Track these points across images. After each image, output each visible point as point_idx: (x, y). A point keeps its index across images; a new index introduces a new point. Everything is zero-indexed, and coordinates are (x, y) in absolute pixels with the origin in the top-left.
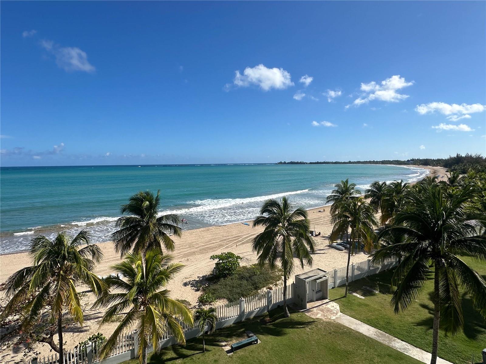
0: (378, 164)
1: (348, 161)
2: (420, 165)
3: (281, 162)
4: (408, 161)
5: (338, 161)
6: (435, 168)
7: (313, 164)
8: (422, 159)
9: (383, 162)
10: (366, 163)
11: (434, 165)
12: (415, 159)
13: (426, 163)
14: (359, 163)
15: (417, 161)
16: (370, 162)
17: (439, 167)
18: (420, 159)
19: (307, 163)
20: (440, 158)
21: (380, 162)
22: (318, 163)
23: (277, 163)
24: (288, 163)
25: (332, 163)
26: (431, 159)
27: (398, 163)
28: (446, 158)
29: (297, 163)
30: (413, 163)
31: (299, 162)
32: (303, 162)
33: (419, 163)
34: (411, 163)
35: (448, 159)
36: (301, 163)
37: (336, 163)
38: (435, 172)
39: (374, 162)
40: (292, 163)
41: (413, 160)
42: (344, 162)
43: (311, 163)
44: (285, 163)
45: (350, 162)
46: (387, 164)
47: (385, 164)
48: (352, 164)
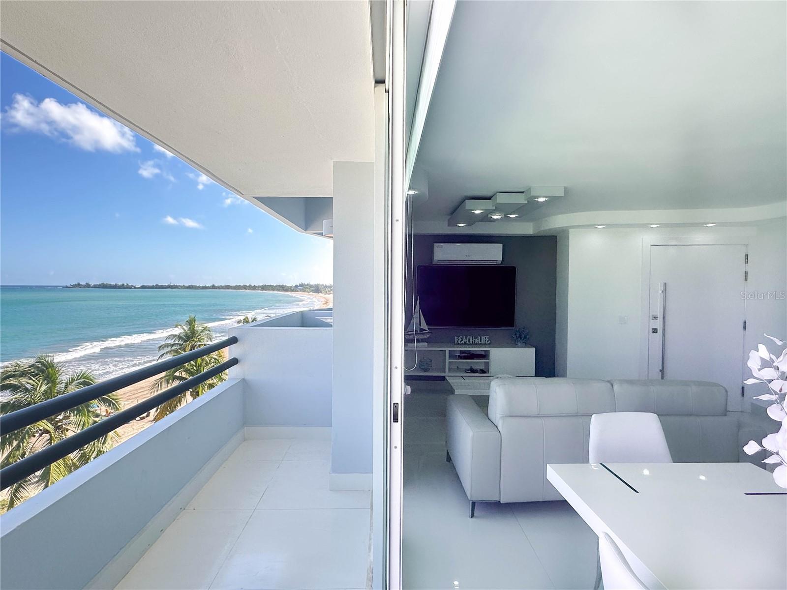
0: (257, 290)
1: (211, 285)
2: (310, 292)
3: (79, 284)
4: (296, 286)
5: (193, 285)
7: (149, 288)
8: (312, 284)
9: (263, 288)
10: (239, 289)
12: (305, 284)
13: (317, 289)
14: (228, 289)
15: (307, 286)
16: (245, 287)
19: (135, 287)
22: (157, 287)
23: (69, 285)
24: (95, 287)
25: (184, 287)
27: (283, 289)
29: (115, 287)
30: (303, 289)
31: (120, 284)
32: (128, 284)
33: (309, 289)
34: (300, 289)
36: (123, 287)
37: (190, 287)
38: (327, 302)
39: (250, 287)
40: (104, 286)
41: (302, 285)
42: (204, 285)
43: (143, 287)
44: (88, 286)
45: (213, 287)
46: (269, 290)
47: (265, 290)
48: (216, 289)
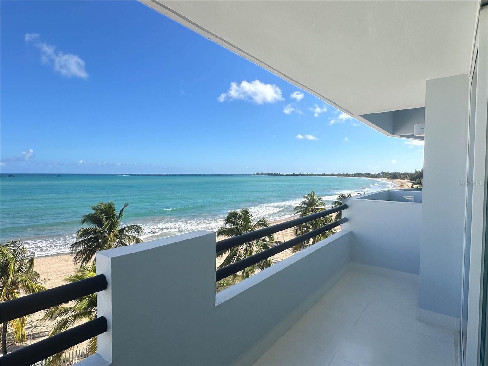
0: (351, 176)
1: (323, 173)
2: (389, 178)
3: (258, 173)
4: (379, 174)
6: (402, 181)
7: (290, 175)
8: (391, 172)
9: (356, 175)
11: (402, 178)
12: (385, 172)
13: (394, 176)
14: (333, 176)
15: (387, 174)
16: (343, 175)
17: (406, 180)
18: (390, 172)
19: (283, 175)
20: (407, 172)
21: (352, 174)
22: (294, 175)
23: (254, 174)
24: (265, 174)
25: (308, 175)
26: (399, 173)
27: (369, 176)
28: (413, 172)
29: (274, 174)
30: (383, 176)
31: (276, 173)
32: (280, 173)
33: (388, 176)
34: (381, 176)
35: (414, 174)
36: (277, 175)
37: (311, 175)
38: (402, 185)
39: (347, 175)
40: (269, 174)
41: (382, 173)
42: (319, 174)
43: (287, 175)
44: (262, 174)
45: (324, 175)
46: (359, 176)
47: (357, 177)
48: (326, 176)
